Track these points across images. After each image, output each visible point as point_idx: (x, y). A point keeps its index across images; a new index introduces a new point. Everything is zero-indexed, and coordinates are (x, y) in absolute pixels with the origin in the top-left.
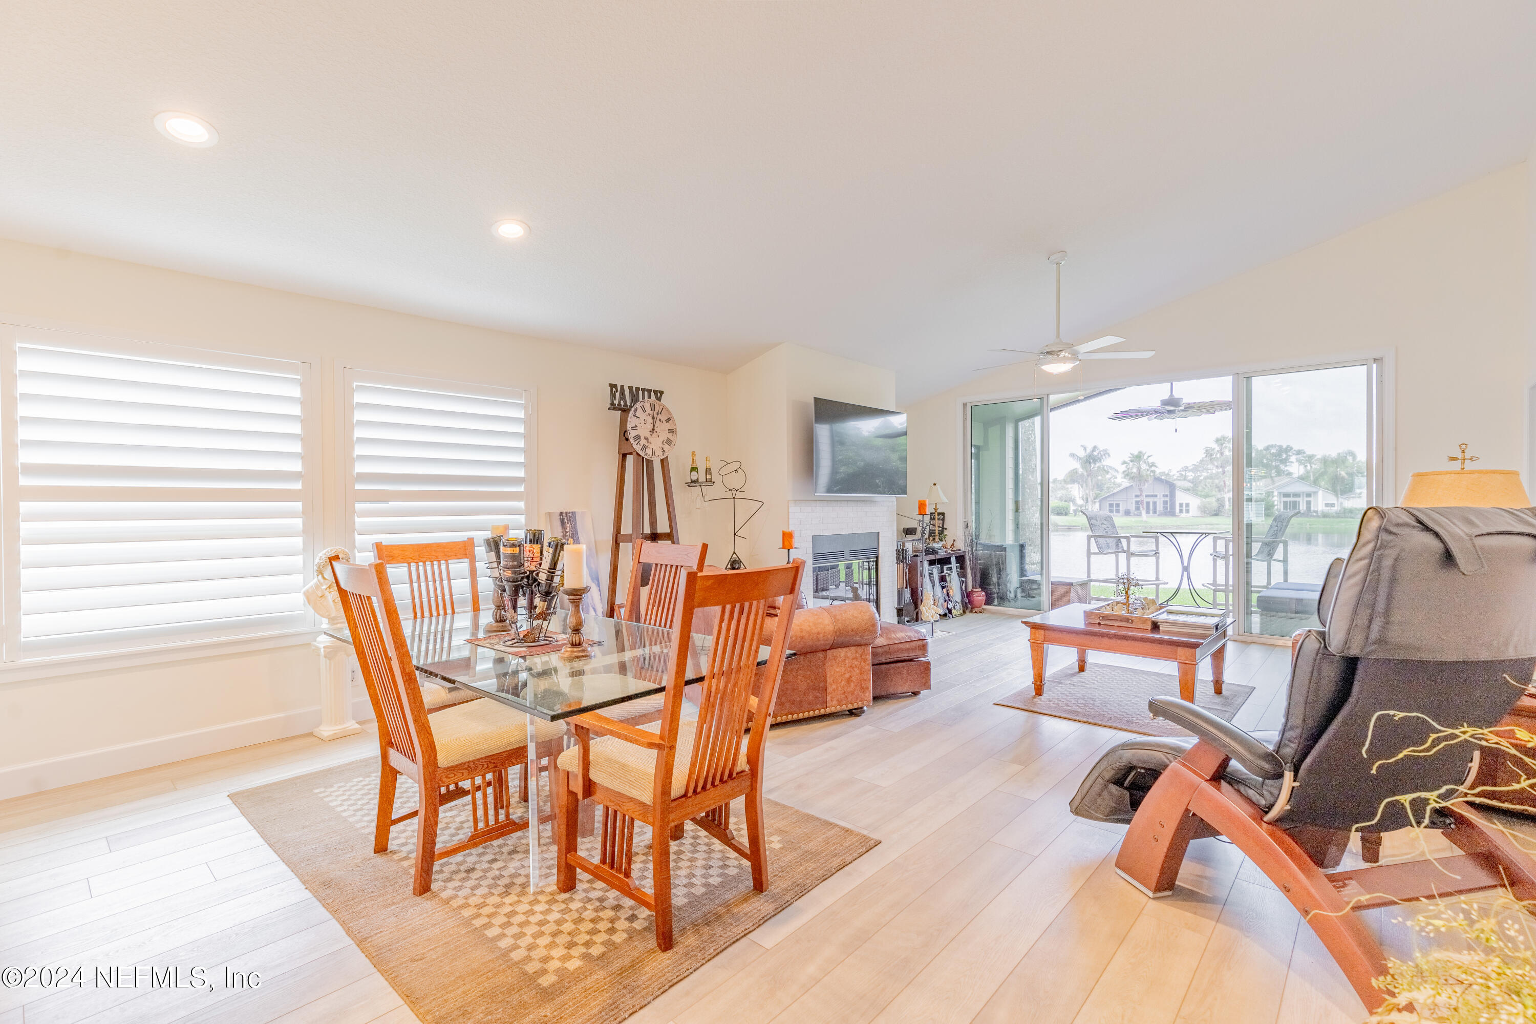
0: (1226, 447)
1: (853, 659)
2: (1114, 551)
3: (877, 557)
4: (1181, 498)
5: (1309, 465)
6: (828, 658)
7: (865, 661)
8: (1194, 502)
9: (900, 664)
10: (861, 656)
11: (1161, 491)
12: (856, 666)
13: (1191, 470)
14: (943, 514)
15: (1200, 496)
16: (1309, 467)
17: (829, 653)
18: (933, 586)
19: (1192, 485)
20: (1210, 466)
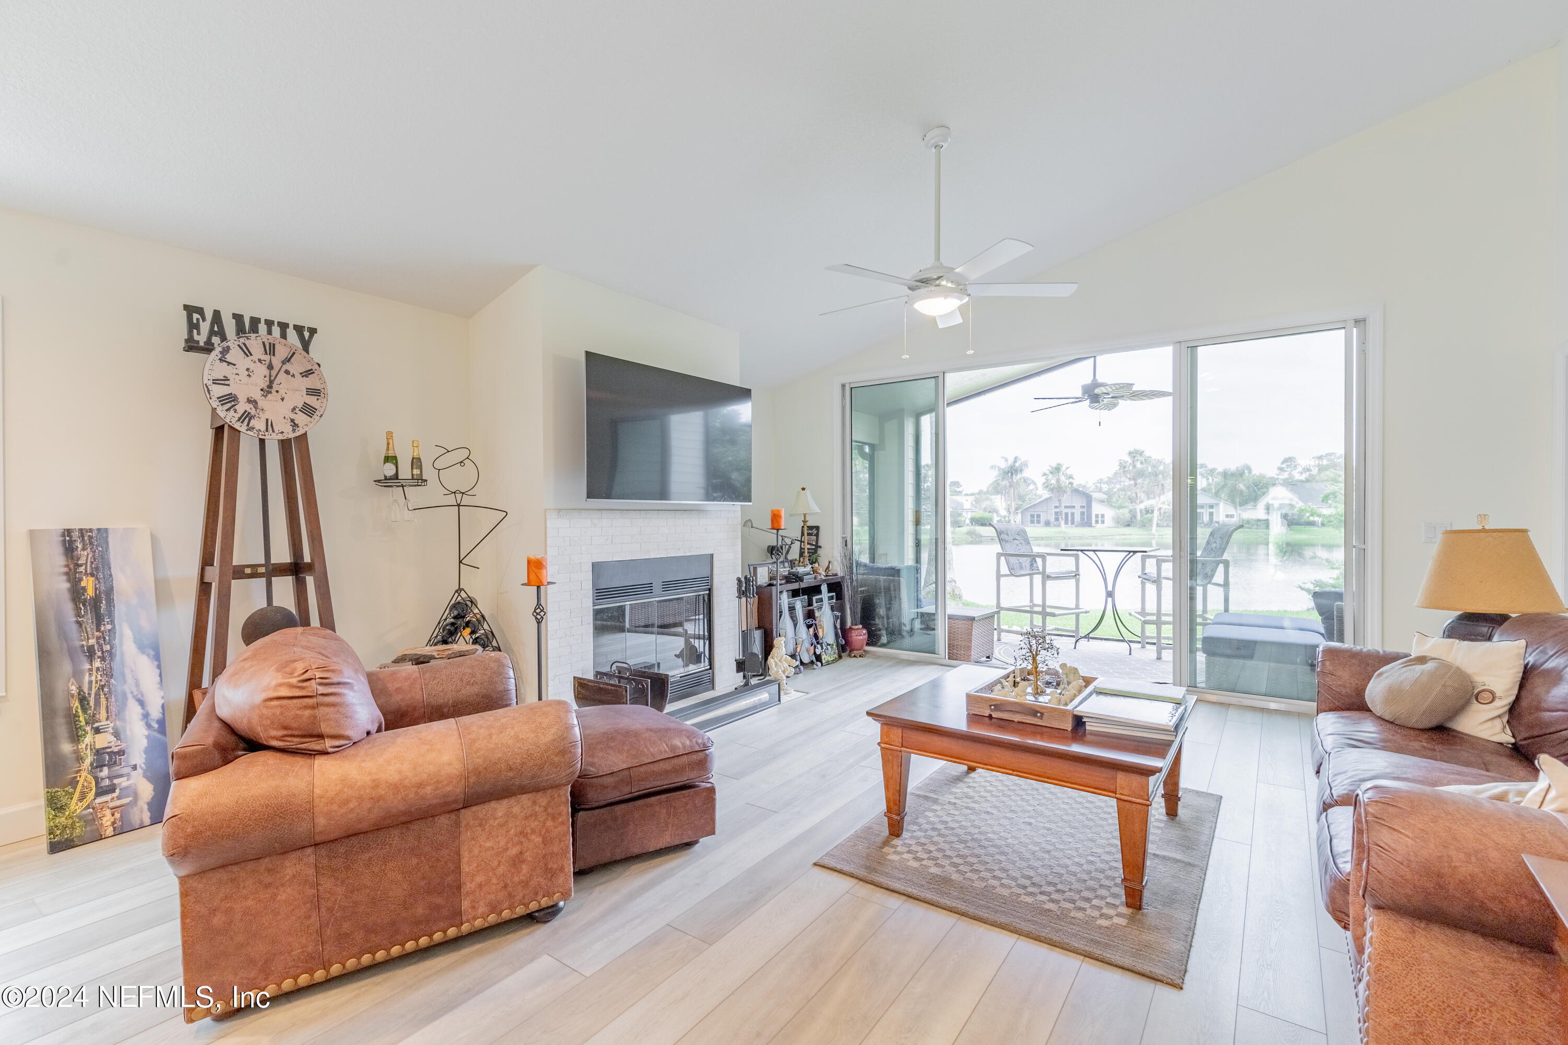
0: (1137, 460)
1: (526, 818)
2: (1028, 572)
3: (710, 590)
4: (1097, 509)
5: (1210, 478)
6: (463, 824)
7: (554, 818)
8: (1109, 514)
9: (653, 799)
10: (546, 809)
11: (1078, 502)
12: (533, 831)
13: (1106, 483)
14: (817, 528)
15: (1115, 507)
16: (1211, 481)
17: (467, 814)
18: (795, 625)
19: (1106, 496)
20: (1123, 479)
